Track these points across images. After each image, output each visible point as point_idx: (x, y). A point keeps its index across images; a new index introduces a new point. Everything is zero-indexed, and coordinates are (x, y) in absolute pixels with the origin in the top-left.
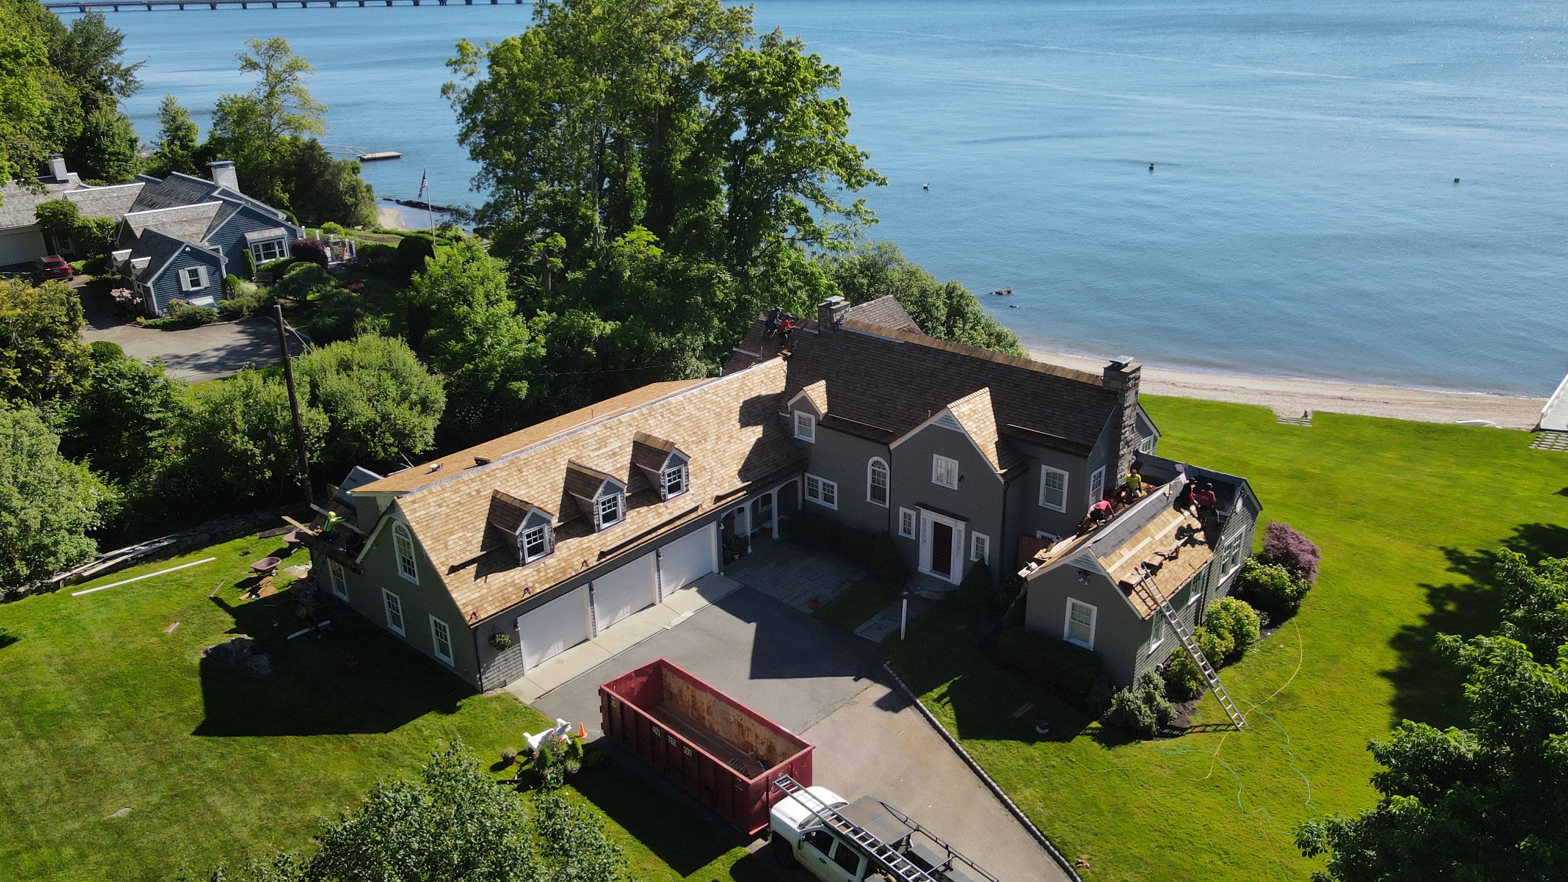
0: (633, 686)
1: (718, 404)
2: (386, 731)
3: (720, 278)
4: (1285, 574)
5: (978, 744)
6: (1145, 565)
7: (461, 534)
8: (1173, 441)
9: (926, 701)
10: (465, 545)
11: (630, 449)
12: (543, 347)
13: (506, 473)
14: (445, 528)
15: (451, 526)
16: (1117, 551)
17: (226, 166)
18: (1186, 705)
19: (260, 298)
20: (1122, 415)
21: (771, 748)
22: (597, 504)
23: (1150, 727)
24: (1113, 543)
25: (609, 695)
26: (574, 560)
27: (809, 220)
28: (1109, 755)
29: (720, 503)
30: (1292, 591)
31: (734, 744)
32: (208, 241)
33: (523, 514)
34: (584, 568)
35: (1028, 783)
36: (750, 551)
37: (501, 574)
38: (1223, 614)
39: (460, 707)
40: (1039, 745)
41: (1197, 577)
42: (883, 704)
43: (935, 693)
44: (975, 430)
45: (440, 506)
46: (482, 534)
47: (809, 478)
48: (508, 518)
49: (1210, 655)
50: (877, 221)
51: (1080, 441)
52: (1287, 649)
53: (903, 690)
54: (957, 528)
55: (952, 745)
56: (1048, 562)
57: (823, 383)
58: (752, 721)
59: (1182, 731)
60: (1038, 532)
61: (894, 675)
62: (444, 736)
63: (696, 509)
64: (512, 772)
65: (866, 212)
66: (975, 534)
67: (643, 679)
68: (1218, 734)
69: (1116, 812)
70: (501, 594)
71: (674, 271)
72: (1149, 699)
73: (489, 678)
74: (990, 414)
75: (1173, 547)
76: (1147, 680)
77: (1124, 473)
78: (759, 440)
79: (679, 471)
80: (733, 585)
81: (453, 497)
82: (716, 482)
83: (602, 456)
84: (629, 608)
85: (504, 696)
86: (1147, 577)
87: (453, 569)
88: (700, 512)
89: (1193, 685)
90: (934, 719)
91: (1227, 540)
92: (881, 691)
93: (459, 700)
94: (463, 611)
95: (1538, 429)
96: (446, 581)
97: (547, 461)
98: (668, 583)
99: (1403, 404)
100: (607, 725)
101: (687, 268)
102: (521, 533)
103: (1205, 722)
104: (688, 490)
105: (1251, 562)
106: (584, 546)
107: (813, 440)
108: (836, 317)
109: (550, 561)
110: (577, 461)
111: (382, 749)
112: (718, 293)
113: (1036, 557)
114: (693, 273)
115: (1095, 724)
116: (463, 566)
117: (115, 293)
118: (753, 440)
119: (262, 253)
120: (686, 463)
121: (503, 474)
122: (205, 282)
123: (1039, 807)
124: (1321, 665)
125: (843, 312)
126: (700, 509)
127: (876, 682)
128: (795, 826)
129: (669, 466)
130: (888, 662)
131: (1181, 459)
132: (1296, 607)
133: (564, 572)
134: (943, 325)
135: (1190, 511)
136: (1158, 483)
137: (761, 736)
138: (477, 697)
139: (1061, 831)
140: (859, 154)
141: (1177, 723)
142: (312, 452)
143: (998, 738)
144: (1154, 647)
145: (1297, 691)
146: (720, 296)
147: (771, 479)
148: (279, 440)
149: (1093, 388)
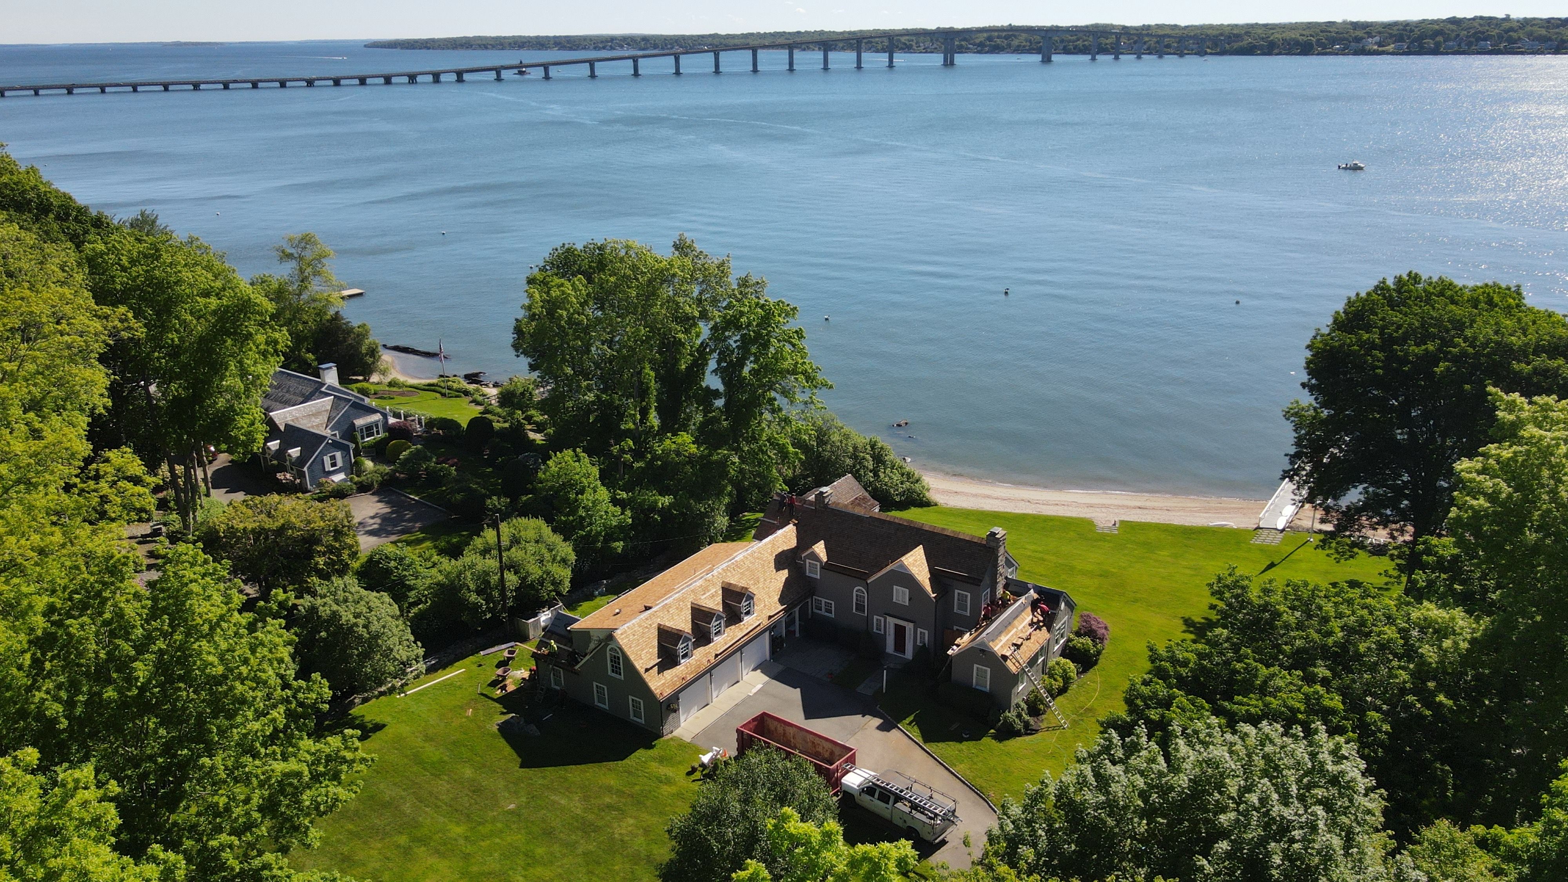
0: (754, 725)
1: (762, 558)
2: (621, 760)
4: (1090, 642)
5: (933, 745)
6: (1014, 644)
7: (647, 650)
8: (1029, 553)
9: (903, 725)
10: (650, 656)
11: (720, 592)
12: (629, 518)
13: (662, 613)
14: (639, 648)
15: (641, 646)
16: (999, 637)
17: (330, 368)
18: (1038, 718)
19: (378, 472)
20: (997, 560)
21: (832, 753)
22: (712, 627)
23: (1020, 730)
24: (996, 633)
25: (742, 732)
26: (703, 660)
27: (780, 410)
28: (1000, 745)
29: (771, 620)
30: (1094, 651)
34: (708, 664)
35: (962, 762)
36: (785, 645)
37: (670, 671)
38: (1057, 667)
39: (655, 745)
40: (965, 743)
41: (1042, 648)
42: (880, 728)
43: (908, 721)
44: (917, 572)
46: (657, 649)
47: (816, 600)
48: (670, 639)
49: (1050, 691)
51: (976, 577)
52: (1091, 684)
53: (889, 720)
54: (908, 627)
55: (920, 746)
56: (963, 645)
57: (822, 542)
58: (820, 740)
59: (1037, 731)
60: (954, 627)
61: (884, 712)
63: (759, 625)
64: (698, 775)
65: (819, 403)
66: (919, 630)
67: (756, 723)
68: (1054, 732)
69: (1006, 771)
70: (671, 682)
71: (703, 459)
72: (1019, 716)
73: (666, 728)
74: (925, 562)
75: (1028, 633)
76: (1018, 705)
77: (1000, 591)
78: (787, 579)
79: (749, 602)
80: (781, 668)
81: (639, 629)
82: (768, 607)
83: (707, 598)
84: (728, 684)
85: (674, 738)
86: (1015, 651)
87: (647, 670)
88: (762, 626)
89: (1042, 707)
90: (909, 734)
91: (1057, 626)
92: (878, 721)
93: (654, 741)
94: (655, 693)
95: (1258, 528)
96: (644, 678)
97: (681, 604)
98: (746, 669)
99: (1179, 511)
101: (710, 455)
102: (679, 648)
103: (1048, 726)
104: (754, 614)
105: (1072, 636)
106: (707, 651)
107: (818, 577)
108: (826, 501)
109: (692, 661)
110: (695, 603)
113: (955, 642)
115: (992, 731)
116: (651, 668)
117: (280, 476)
118: (784, 579)
119: (365, 433)
120: (752, 597)
121: (660, 614)
122: (340, 463)
123: (968, 772)
124: (1108, 692)
126: (761, 624)
127: (874, 717)
128: (855, 787)
129: (744, 600)
130: (878, 707)
131: (1030, 581)
132: (1097, 661)
133: (699, 667)
134: (871, 471)
135: (1037, 611)
136: (1019, 595)
137: (826, 747)
138: (662, 739)
139: (979, 782)
140: (815, 369)
141: (1034, 728)
142: (511, 599)
143: (944, 741)
144: (1020, 688)
145: (1095, 707)
147: (794, 602)
148: (494, 594)
149: (980, 545)
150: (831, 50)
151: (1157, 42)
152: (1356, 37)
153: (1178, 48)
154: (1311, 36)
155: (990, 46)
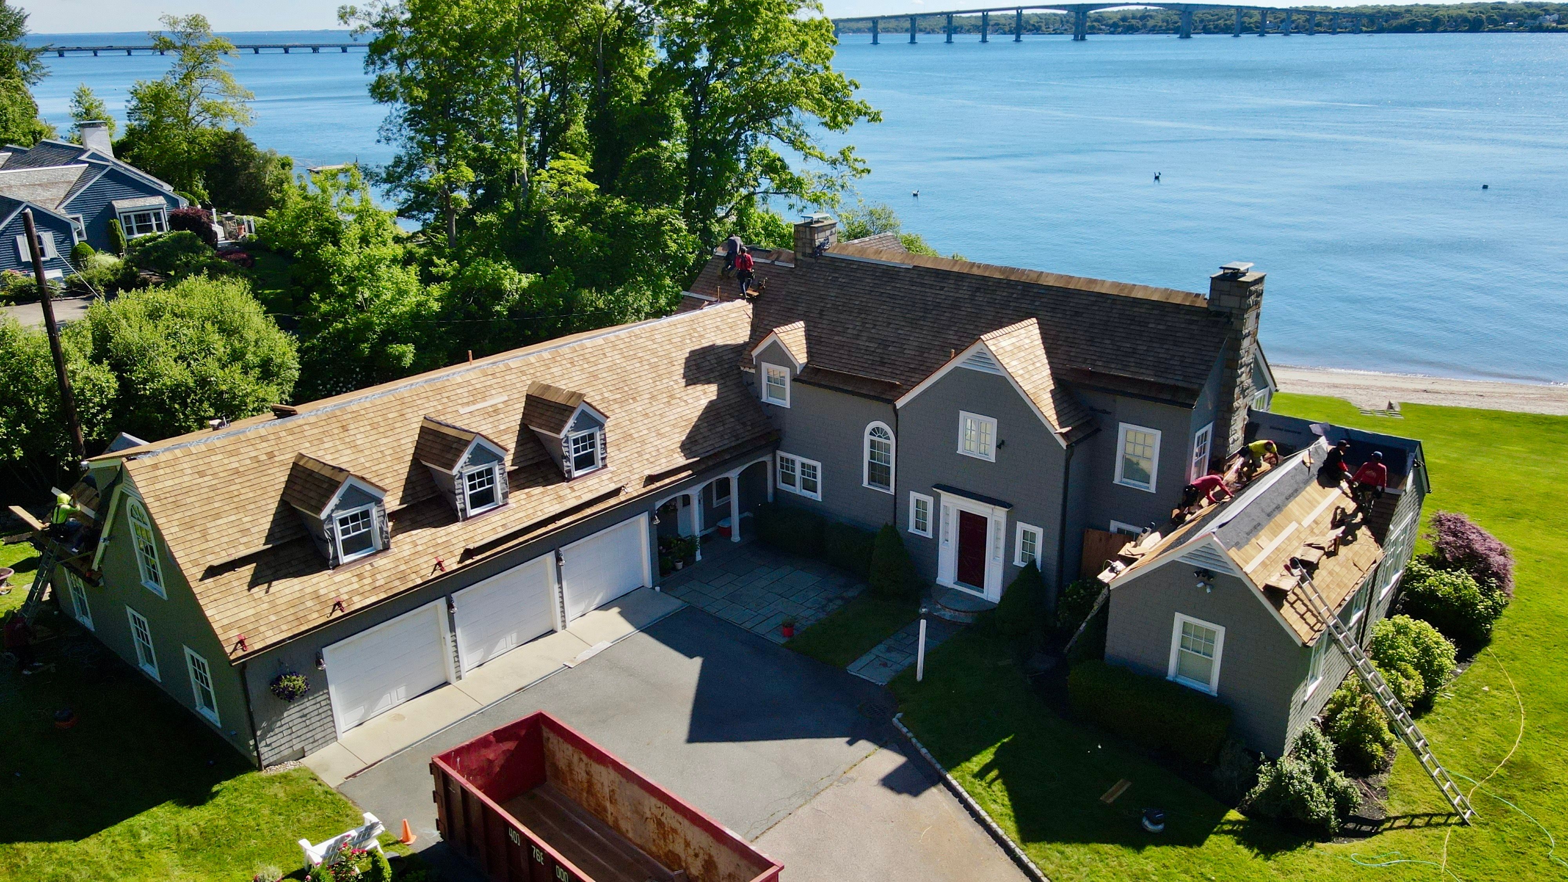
0: (491, 756)
1: (654, 353)
2: (77, 837)
3: (672, 225)
4: (1472, 584)
5: (1053, 850)
6: (1295, 563)
7: (233, 518)
9: (962, 777)
10: (238, 535)
11: (520, 406)
12: (437, 300)
13: (321, 430)
14: (205, 508)
15: (216, 505)
16: (1254, 540)
18: (1370, 781)
19: (118, 270)
20: (1238, 348)
21: (711, 865)
22: (461, 478)
23: (1326, 820)
24: (1247, 529)
25: (445, 774)
26: (422, 560)
29: (653, 486)
30: (1486, 608)
31: (651, 853)
32: (65, 208)
33: (334, 485)
34: (438, 573)
36: (699, 557)
37: (296, 581)
38: (1401, 641)
39: (217, 793)
40: (1152, 851)
42: (892, 782)
43: (975, 764)
44: (1021, 372)
45: (201, 474)
46: (271, 518)
47: (782, 459)
48: (312, 494)
50: (869, 172)
51: (1180, 384)
52: (1495, 692)
53: (924, 758)
54: (995, 518)
55: (1009, 852)
56: (1141, 560)
57: (800, 324)
58: (680, 818)
59: (1375, 825)
60: (1112, 522)
61: (910, 735)
62: (174, 846)
63: (616, 492)
65: (856, 160)
66: (1021, 527)
67: (510, 745)
68: (1436, 831)
70: (292, 611)
71: (615, 216)
73: (274, 745)
74: (1041, 352)
75: (1331, 538)
76: (1308, 741)
77: (1238, 436)
78: (711, 403)
79: (592, 436)
80: (671, 604)
81: (226, 461)
82: (648, 456)
83: (476, 413)
84: (514, 635)
85: (295, 775)
86: (1303, 579)
87: (212, 572)
88: (622, 497)
89: (1377, 749)
90: (977, 807)
91: (1395, 531)
92: (889, 761)
93: (218, 782)
94: (221, 638)
96: (196, 591)
97: (390, 416)
98: (576, 602)
100: (445, 824)
101: (630, 213)
102: (330, 517)
103: (1407, 809)
104: (605, 466)
105: (1419, 567)
106: (439, 541)
107: (787, 404)
108: (819, 239)
109: (381, 561)
110: (438, 419)
111: (59, 870)
112: (670, 243)
113: (1122, 552)
114: (638, 218)
115: (1234, 815)
116: (231, 566)
118: (704, 403)
119: (134, 225)
120: (601, 426)
121: (316, 431)
122: (51, 252)
124: (1556, 718)
125: (828, 233)
126: (622, 493)
127: (881, 746)
129: (576, 428)
130: (899, 715)
132: (1493, 632)
133: (403, 578)
135: (1341, 488)
136: (1287, 451)
137: (694, 844)
140: (846, 83)
141: (1363, 811)
142: (91, 425)
144: (1310, 690)
145: (1535, 759)
146: (674, 247)
147: (727, 457)
148: (36, 405)
149: (1192, 310)
150: (956, 33)
151: (1307, 20)
152: (1532, 14)
153: (1330, 27)
154: (1481, 12)
155: (1123, 26)
